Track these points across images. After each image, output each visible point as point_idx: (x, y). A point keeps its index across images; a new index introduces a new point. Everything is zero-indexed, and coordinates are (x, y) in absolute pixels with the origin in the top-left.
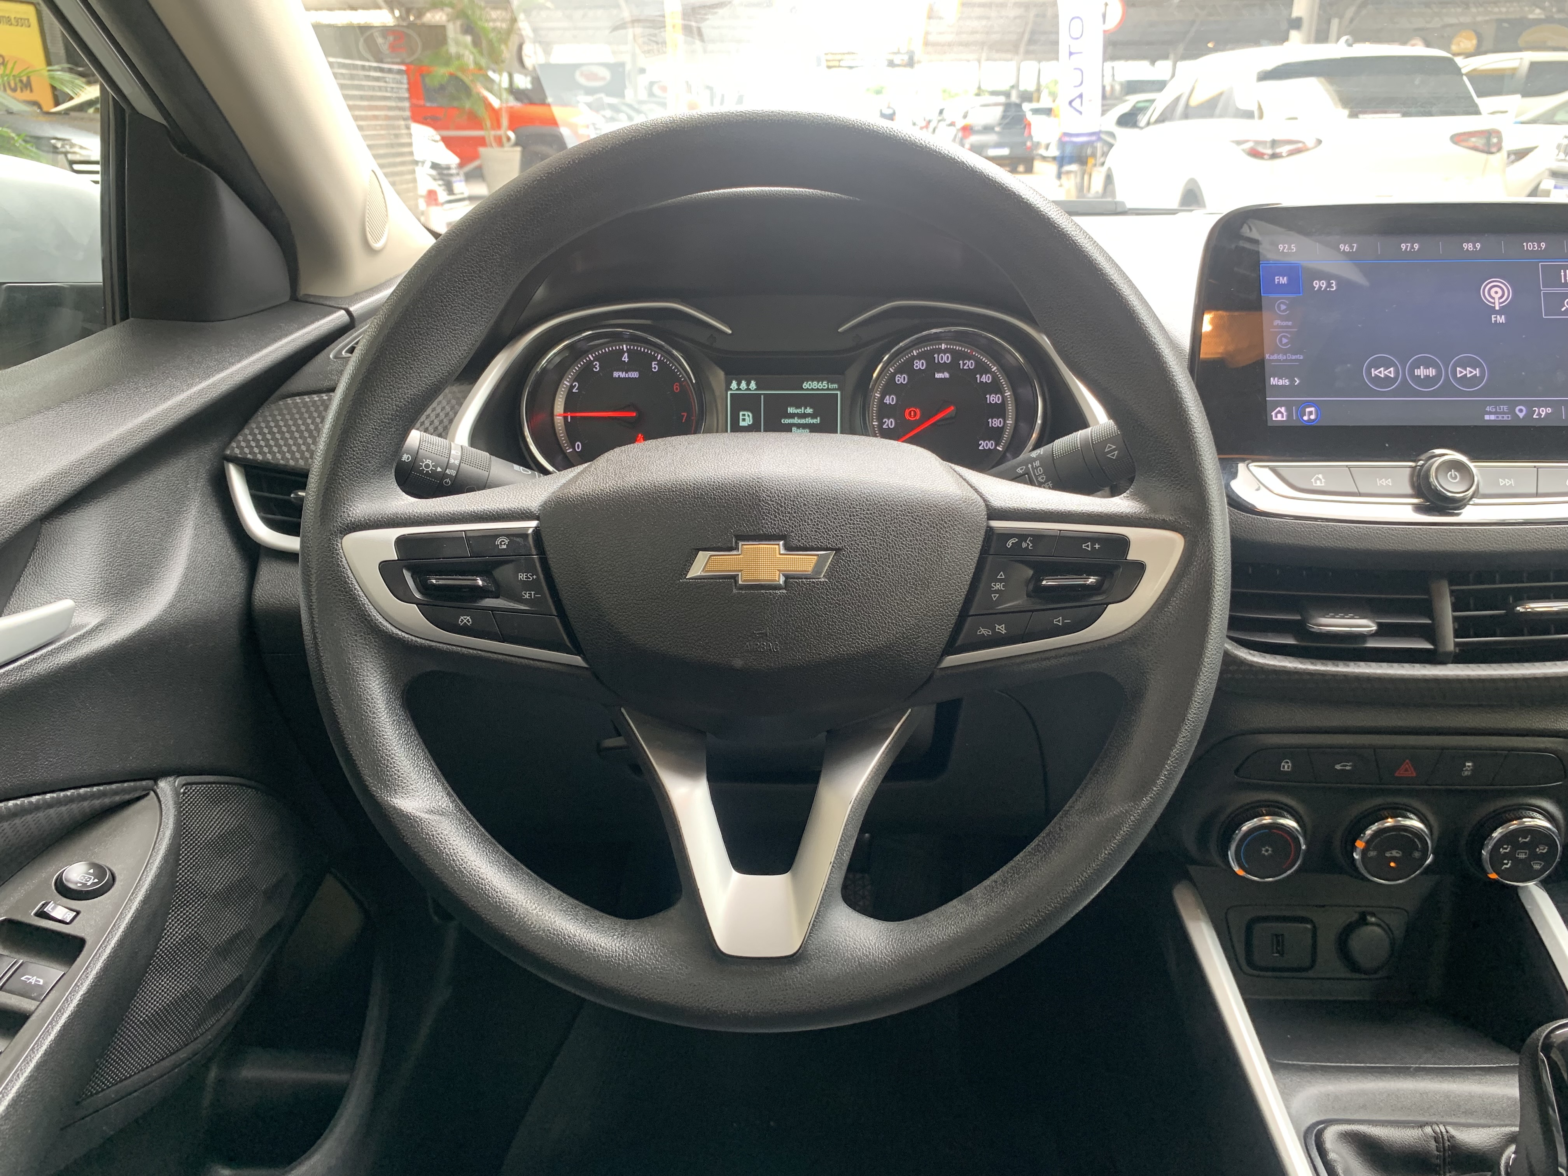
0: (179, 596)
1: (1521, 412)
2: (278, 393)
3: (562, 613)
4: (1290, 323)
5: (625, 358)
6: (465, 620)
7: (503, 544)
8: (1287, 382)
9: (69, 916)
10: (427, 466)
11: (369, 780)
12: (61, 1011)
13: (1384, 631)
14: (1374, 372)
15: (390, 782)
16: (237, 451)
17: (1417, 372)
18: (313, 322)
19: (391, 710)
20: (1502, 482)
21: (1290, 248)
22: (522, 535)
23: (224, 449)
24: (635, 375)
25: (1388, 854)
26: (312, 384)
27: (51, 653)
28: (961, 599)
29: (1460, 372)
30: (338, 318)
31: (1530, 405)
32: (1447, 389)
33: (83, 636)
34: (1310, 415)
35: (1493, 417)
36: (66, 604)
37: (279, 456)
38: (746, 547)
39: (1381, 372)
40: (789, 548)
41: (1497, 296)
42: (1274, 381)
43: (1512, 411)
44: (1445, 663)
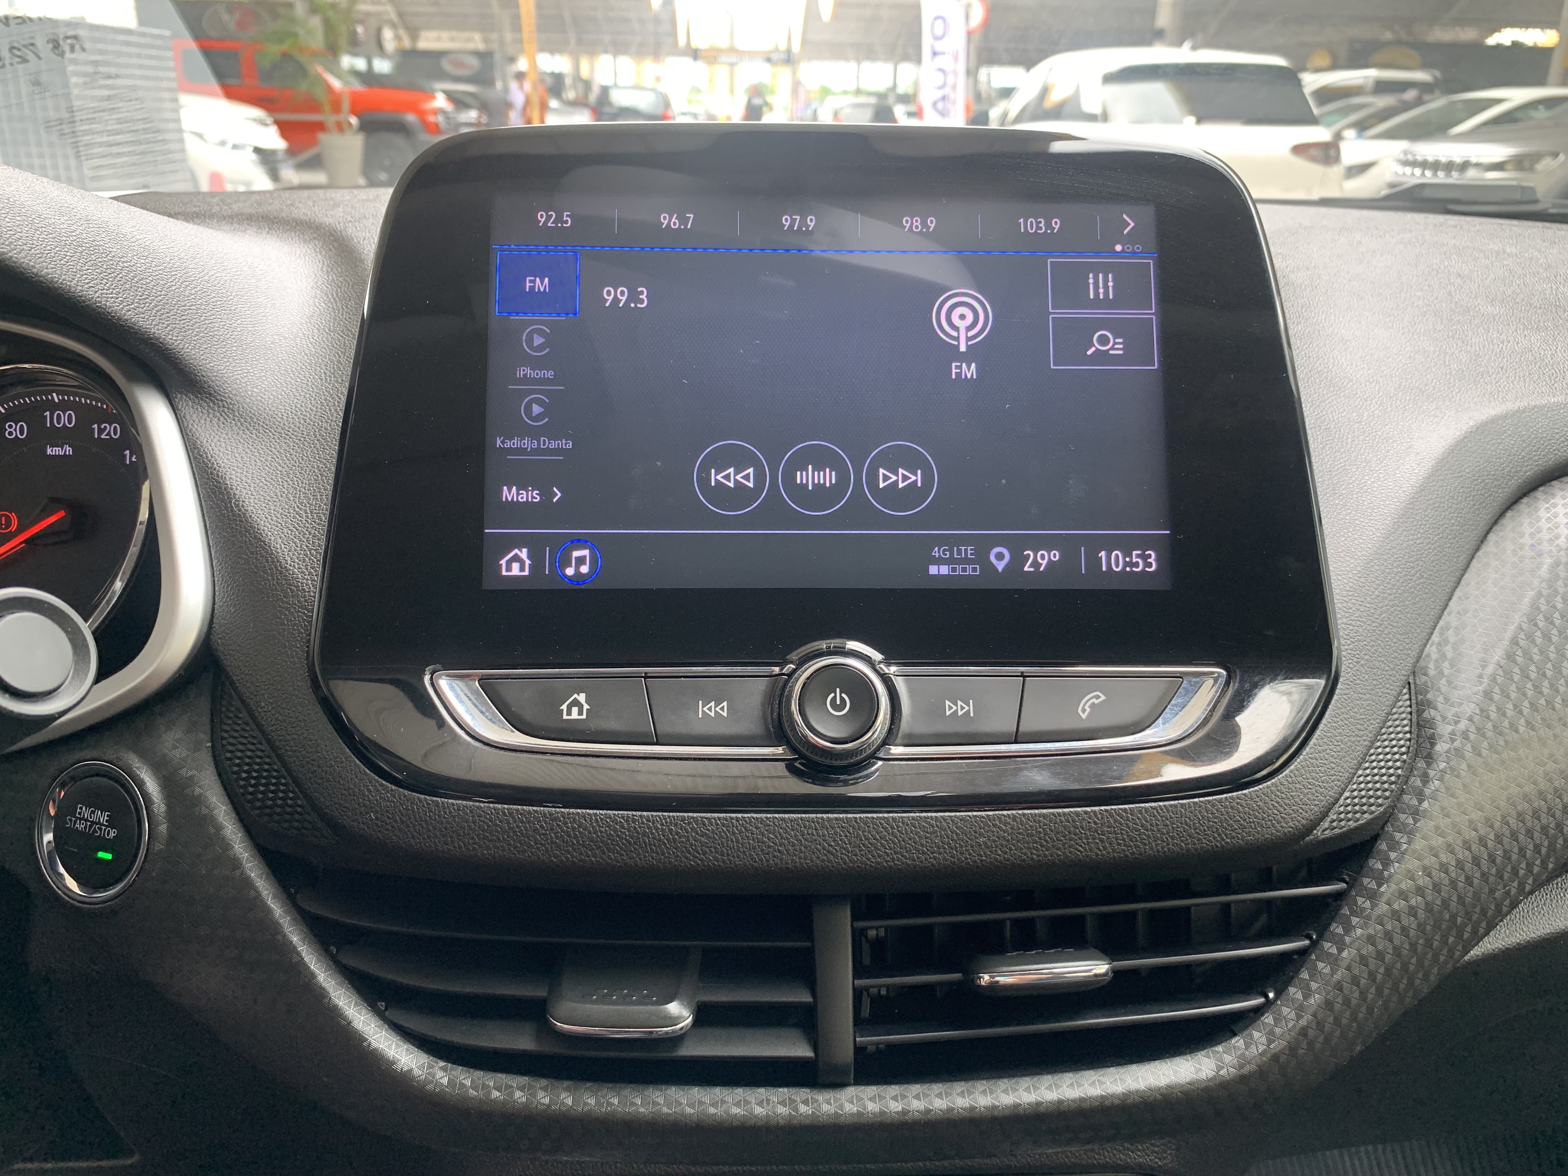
1: (1000, 559)
4: (550, 374)
8: (535, 496)
13: (709, 1022)
14: (714, 477)
17: (799, 477)
21: (559, 219)
29: (885, 478)
31: (1017, 547)
32: (859, 513)
34: (580, 564)
35: (944, 570)
39: (727, 477)
42: (510, 494)
43: (982, 558)
44: (839, 1085)
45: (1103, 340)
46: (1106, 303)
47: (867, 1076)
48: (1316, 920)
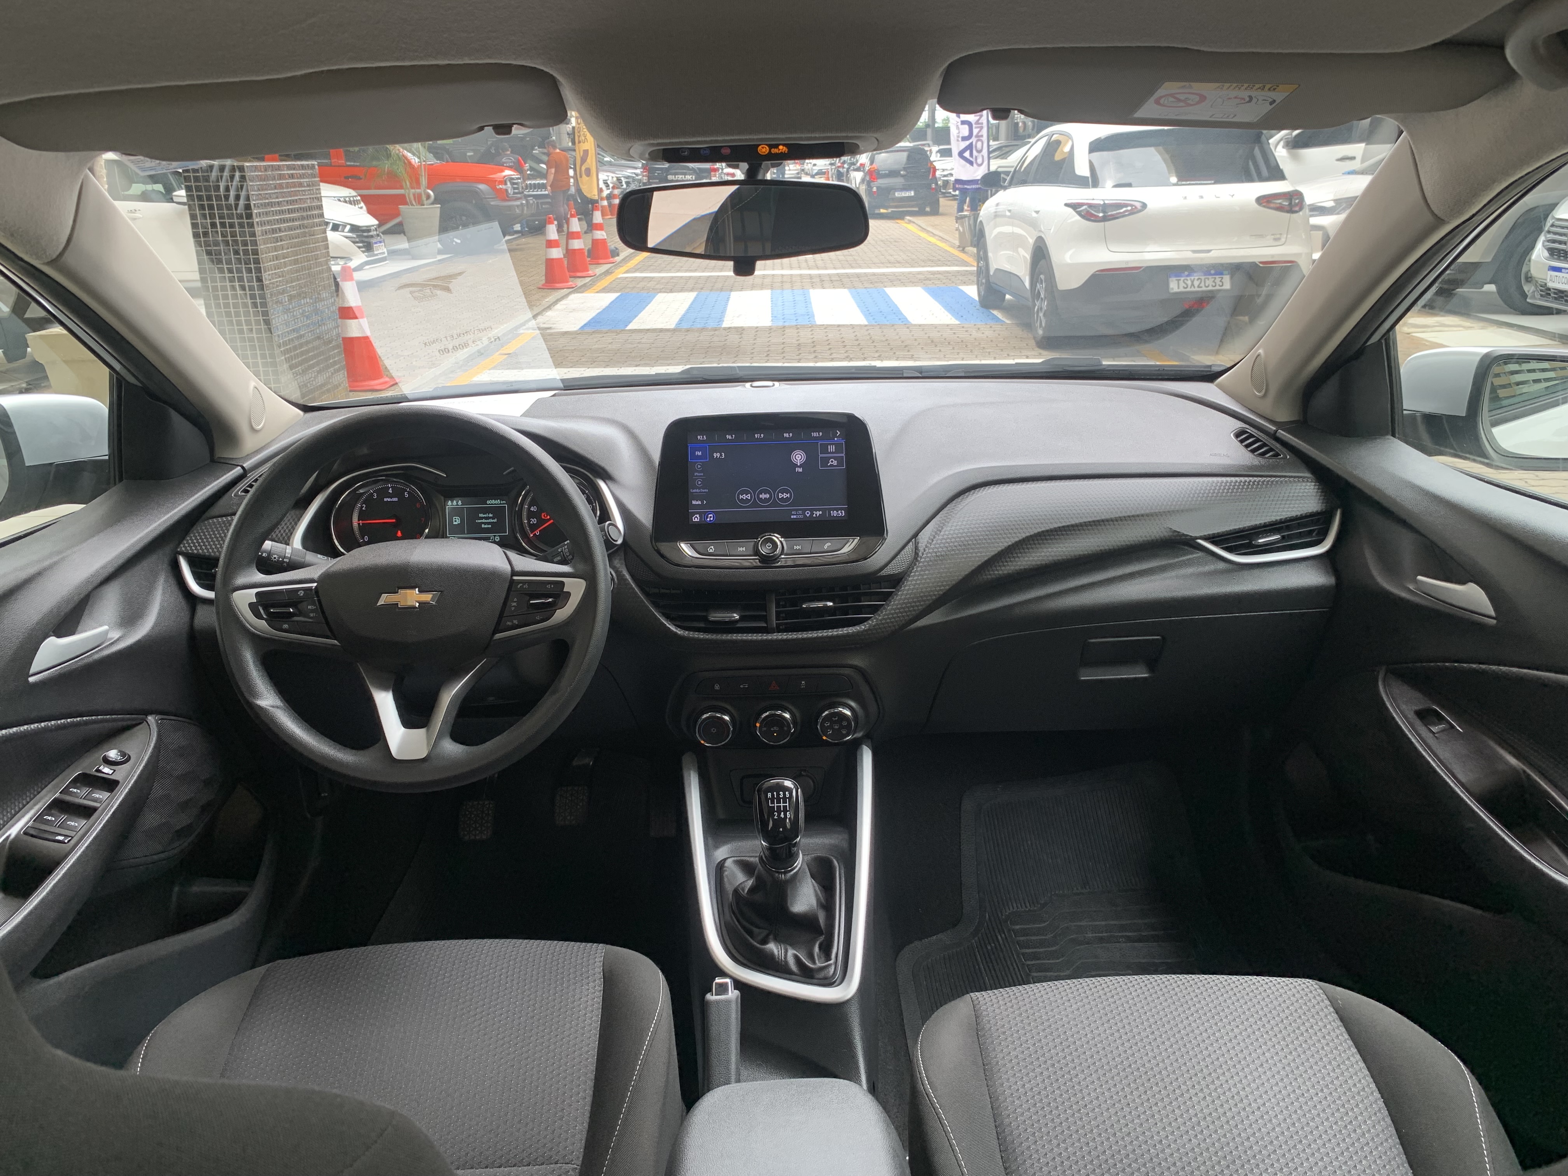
0: (156, 624)
1: (808, 514)
2: (204, 517)
3: (327, 623)
4: (702, 474)
5: (390, 491)
6: (286, 626)
7: (301, 593)
8: (700, 503)
9: (111, 772)
10: (275, 558)
11: (246, 694)
12: (112, 806)
13: (743, 619)
14: (741, 497)
15: (256, 695)
16: (183, 549)
17: (761, 496)
18: (222, 476)
19: (256, 666)
20: (795, 548)
21: (703, 437)
22: (310, 589)
23: (177, 548)
24: (395, 499)
25: (772, 729)
26: (223, 512)
27: (100, 650)
28: (499, 610)
29: (781, 495)
30: (238, 471)
31: (812, 511)
32: (775, 504)
33: (112, 643)
34: (710, 518)
35: (795, 517)
36: (106, 627)
37: (205, 551)
38: (401, 591)
39: (744, 497)
40: (421, 591)
41: (799, 459)
42: (694, 502)
43: (804, 514)
44: (773, 633)
45: (832, 462)
46: (833, 453)
47: (779, 630)
48: (886, 597)
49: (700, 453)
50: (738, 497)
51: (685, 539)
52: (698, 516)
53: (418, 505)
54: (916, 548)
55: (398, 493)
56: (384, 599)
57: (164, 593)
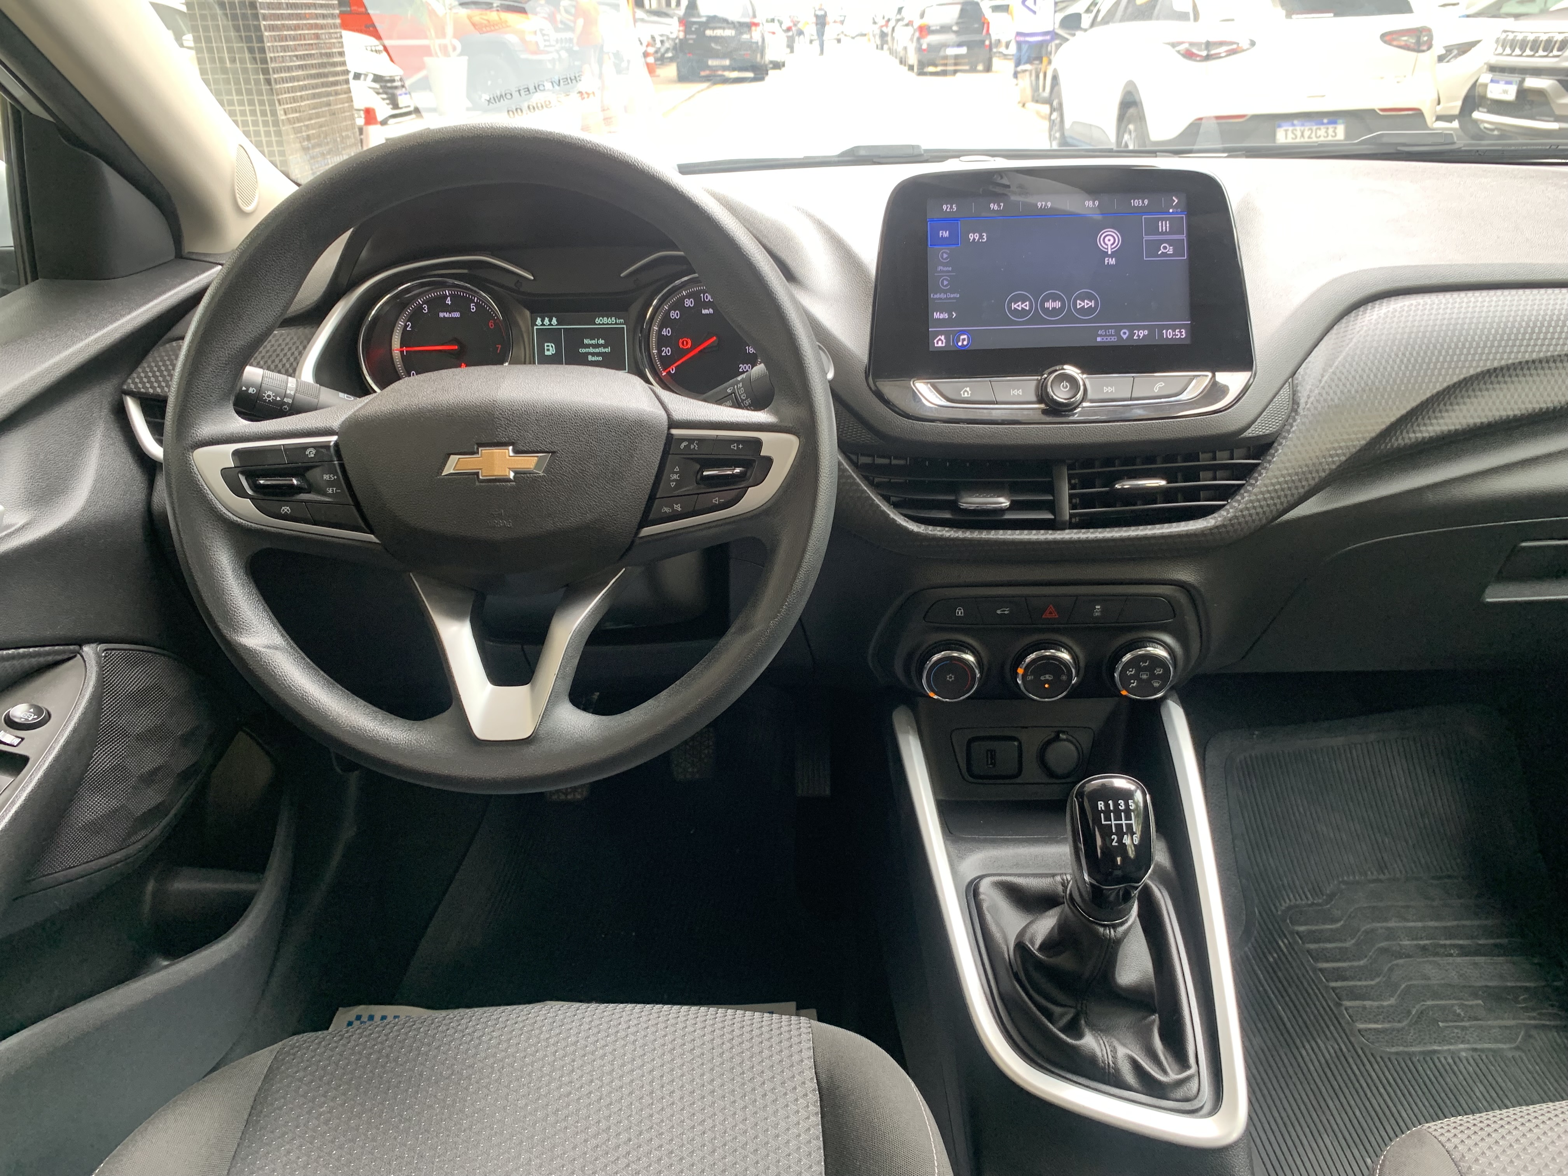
0: (89, 503)
1: (1125, 334)
3: (357, 505)
4: (950, 269)
5: (449, 301)
6: (286, 509)
7: (311, 453)
8: (946, 315)
9: (16, 741)
10: (269, 396)
11: (221, 625)
12: (13, 803)
13: (1015, 506)
14: (1014, 306)
15: (237, 626)
16: (132, 386)
17: (1047, 305)
18: (193, 277)
19: (238, 577)
20: (1105, 389)
21: (951, 208)
22: (326, 446)
23: (124, 382)
24: (457, 315)
25: (1042, 678)
28: (650, 487)
29: (1080, 304)
31: (1131, 329)
32: (1070, 318)
33: (13, 533)
34: (964, 341)
35: (1103, 339)
38: (483, 451)
39: (1018, 306)
40: (517, 452)
41: (1109, 243)
42: (936, 315)
43: (1118, 334)
44: (1063, 529)
45: (1165, 248)
46: (1166, 233)
47: (1072, 526)
48: (1246, 472)
49: (946, 234)
50: (1010, 307)
51: (919, 376)
52: (943, 338)
53: (491, 324)
54: (1294, 393)
55: (460, 303)
56: (453, 465)
57: (102, 455)
